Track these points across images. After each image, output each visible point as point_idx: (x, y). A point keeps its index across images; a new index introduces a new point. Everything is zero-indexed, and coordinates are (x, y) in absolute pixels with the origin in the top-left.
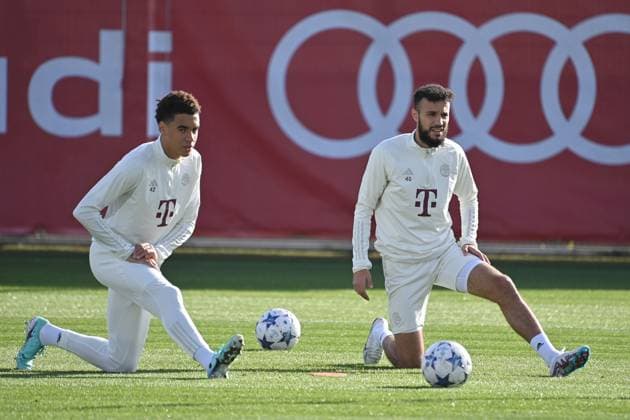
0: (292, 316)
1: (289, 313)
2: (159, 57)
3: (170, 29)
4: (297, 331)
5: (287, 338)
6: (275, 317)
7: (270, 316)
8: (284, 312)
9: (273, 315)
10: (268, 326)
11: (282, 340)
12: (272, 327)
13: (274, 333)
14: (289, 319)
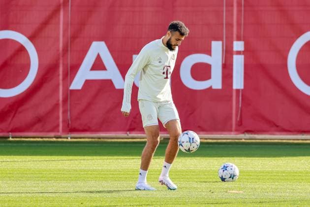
0: (234, 166)
1: (233, 165)
2: (239, 53)
3: (243, 40)
4: (237, 172)
5: (232, 177)
6: (227, 167)
7: (224, 167)
8: (231, 164)
9: (226, 166)
10: (224, 171)
11: (230, 177)
12: (225, 171)
13: (226, 174)
14: (233, 168)
